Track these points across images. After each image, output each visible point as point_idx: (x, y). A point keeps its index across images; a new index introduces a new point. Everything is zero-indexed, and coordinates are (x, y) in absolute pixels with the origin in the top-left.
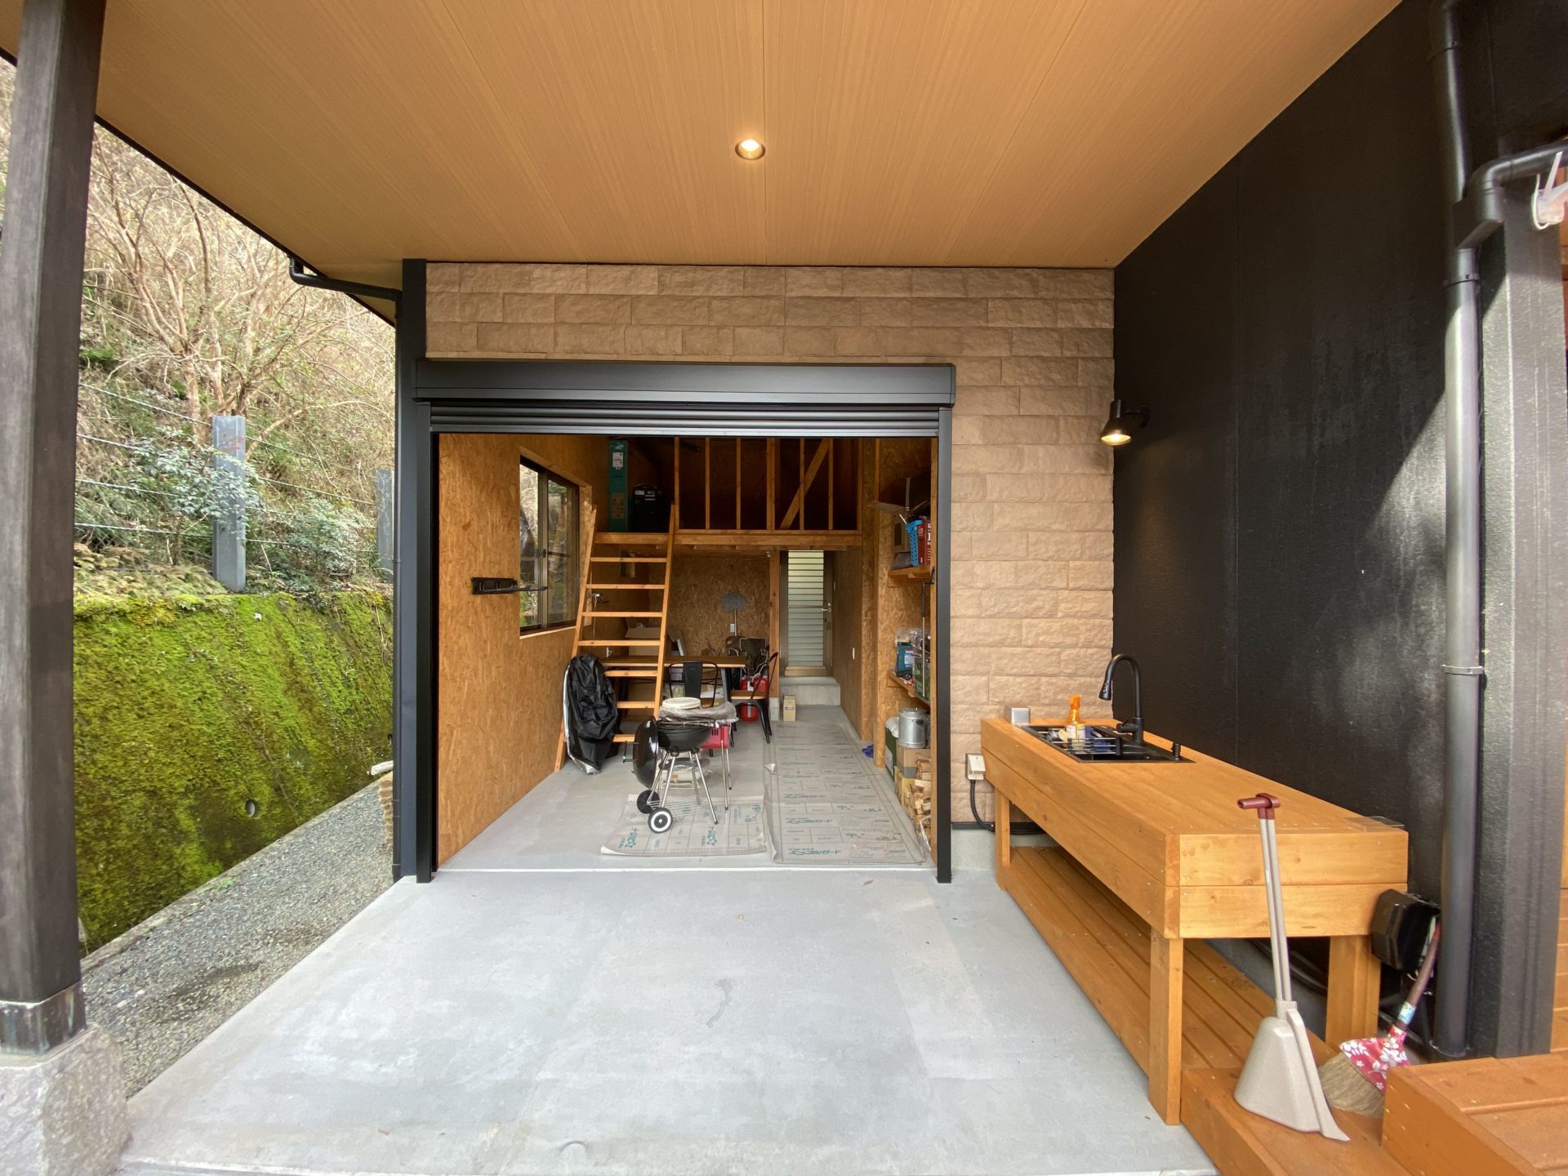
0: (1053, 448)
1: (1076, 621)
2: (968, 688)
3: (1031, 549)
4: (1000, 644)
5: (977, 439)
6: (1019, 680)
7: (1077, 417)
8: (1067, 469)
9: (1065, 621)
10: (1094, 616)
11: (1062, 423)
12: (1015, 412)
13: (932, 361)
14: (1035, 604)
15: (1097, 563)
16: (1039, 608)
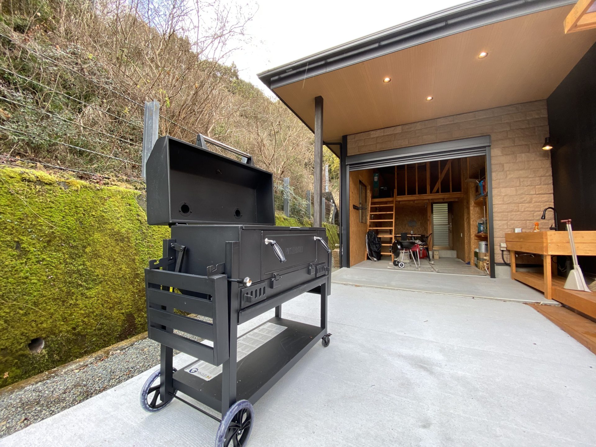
0: (528, 154)
1: (539, 204)
2: (500, 225)
3: (521, 183)
4: (512, 211)
5: (500, 154)
6: (518, 222)
7: (536, 144)
8: (533, 159)
9: (535, 204)
10: (546, 202)
11: (530, 146)
12: (513, 145)
13: (482, 135)
14: (523, 199)
15: (546, 186)
16: (525, 200)
